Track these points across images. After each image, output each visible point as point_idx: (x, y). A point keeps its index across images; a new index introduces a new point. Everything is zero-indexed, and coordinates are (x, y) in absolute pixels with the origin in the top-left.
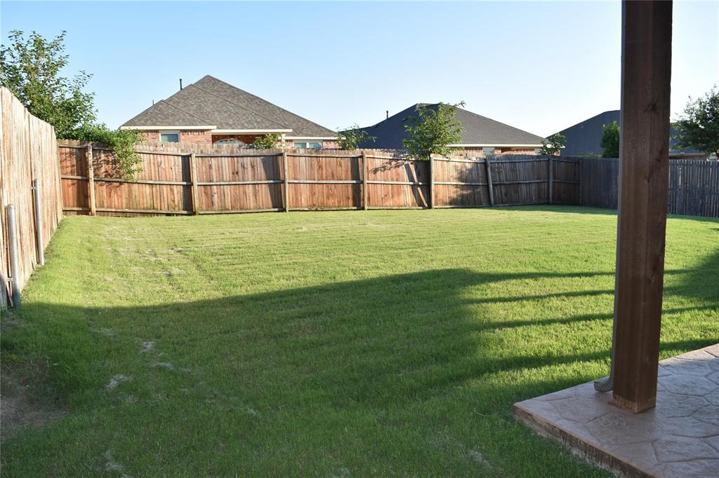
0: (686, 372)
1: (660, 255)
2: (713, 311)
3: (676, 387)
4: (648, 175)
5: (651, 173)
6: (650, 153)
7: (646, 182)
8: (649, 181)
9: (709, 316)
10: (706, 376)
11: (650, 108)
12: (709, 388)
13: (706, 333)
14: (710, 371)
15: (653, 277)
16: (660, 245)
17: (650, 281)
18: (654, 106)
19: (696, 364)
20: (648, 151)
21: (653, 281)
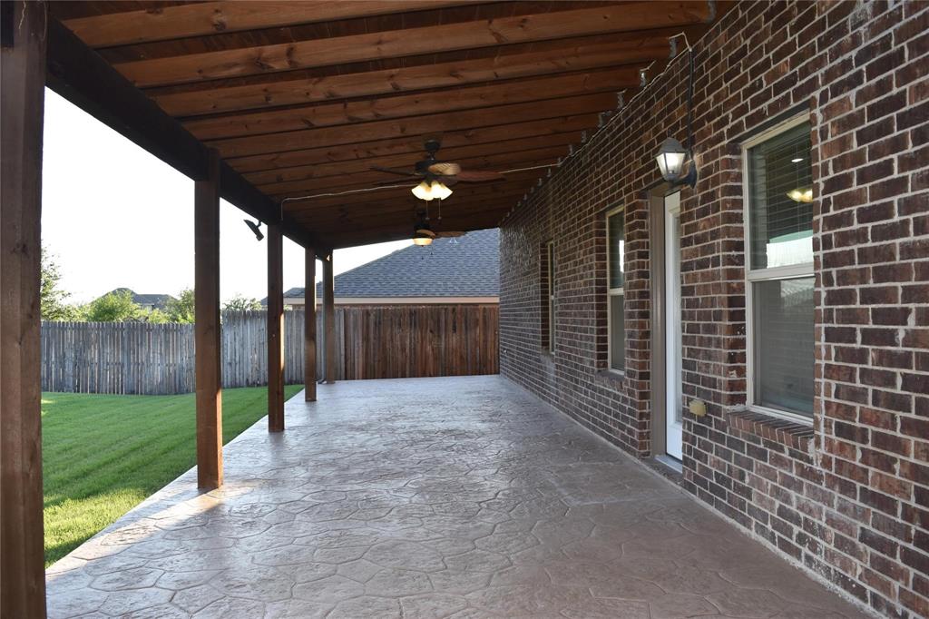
0: (63, 589)
1: (37, 439)
2: (57, 507)
3: (60, 611)
4: (19, 336)
5: (23, 334)
6: (22, 307)
7: (17, 345)
8: (20, 344)
9: (55, 513)
10: (89, 586)
11: (19, 249)
12: (99, 598)
13: (60, 535)
14: (90, 578)
15: (32, 471)
16: (36, 428)
17: (28, 475)
18: (24, 246)
19: (69, 576)
20: (19, 305)
21: (31, 475)
